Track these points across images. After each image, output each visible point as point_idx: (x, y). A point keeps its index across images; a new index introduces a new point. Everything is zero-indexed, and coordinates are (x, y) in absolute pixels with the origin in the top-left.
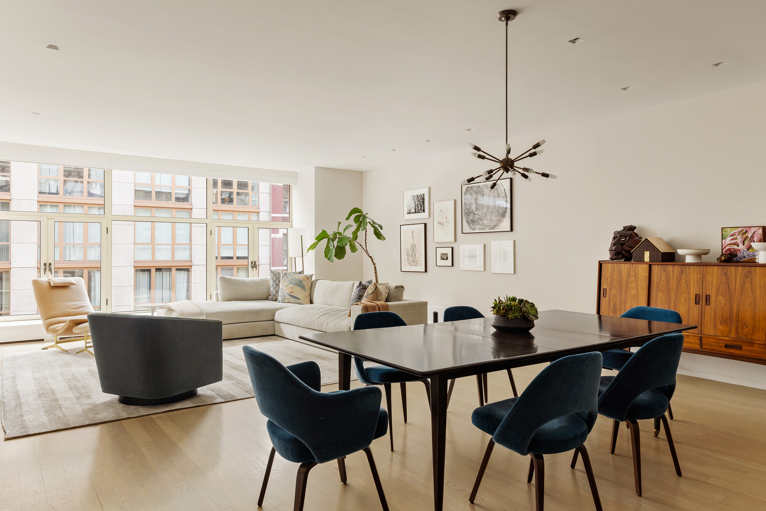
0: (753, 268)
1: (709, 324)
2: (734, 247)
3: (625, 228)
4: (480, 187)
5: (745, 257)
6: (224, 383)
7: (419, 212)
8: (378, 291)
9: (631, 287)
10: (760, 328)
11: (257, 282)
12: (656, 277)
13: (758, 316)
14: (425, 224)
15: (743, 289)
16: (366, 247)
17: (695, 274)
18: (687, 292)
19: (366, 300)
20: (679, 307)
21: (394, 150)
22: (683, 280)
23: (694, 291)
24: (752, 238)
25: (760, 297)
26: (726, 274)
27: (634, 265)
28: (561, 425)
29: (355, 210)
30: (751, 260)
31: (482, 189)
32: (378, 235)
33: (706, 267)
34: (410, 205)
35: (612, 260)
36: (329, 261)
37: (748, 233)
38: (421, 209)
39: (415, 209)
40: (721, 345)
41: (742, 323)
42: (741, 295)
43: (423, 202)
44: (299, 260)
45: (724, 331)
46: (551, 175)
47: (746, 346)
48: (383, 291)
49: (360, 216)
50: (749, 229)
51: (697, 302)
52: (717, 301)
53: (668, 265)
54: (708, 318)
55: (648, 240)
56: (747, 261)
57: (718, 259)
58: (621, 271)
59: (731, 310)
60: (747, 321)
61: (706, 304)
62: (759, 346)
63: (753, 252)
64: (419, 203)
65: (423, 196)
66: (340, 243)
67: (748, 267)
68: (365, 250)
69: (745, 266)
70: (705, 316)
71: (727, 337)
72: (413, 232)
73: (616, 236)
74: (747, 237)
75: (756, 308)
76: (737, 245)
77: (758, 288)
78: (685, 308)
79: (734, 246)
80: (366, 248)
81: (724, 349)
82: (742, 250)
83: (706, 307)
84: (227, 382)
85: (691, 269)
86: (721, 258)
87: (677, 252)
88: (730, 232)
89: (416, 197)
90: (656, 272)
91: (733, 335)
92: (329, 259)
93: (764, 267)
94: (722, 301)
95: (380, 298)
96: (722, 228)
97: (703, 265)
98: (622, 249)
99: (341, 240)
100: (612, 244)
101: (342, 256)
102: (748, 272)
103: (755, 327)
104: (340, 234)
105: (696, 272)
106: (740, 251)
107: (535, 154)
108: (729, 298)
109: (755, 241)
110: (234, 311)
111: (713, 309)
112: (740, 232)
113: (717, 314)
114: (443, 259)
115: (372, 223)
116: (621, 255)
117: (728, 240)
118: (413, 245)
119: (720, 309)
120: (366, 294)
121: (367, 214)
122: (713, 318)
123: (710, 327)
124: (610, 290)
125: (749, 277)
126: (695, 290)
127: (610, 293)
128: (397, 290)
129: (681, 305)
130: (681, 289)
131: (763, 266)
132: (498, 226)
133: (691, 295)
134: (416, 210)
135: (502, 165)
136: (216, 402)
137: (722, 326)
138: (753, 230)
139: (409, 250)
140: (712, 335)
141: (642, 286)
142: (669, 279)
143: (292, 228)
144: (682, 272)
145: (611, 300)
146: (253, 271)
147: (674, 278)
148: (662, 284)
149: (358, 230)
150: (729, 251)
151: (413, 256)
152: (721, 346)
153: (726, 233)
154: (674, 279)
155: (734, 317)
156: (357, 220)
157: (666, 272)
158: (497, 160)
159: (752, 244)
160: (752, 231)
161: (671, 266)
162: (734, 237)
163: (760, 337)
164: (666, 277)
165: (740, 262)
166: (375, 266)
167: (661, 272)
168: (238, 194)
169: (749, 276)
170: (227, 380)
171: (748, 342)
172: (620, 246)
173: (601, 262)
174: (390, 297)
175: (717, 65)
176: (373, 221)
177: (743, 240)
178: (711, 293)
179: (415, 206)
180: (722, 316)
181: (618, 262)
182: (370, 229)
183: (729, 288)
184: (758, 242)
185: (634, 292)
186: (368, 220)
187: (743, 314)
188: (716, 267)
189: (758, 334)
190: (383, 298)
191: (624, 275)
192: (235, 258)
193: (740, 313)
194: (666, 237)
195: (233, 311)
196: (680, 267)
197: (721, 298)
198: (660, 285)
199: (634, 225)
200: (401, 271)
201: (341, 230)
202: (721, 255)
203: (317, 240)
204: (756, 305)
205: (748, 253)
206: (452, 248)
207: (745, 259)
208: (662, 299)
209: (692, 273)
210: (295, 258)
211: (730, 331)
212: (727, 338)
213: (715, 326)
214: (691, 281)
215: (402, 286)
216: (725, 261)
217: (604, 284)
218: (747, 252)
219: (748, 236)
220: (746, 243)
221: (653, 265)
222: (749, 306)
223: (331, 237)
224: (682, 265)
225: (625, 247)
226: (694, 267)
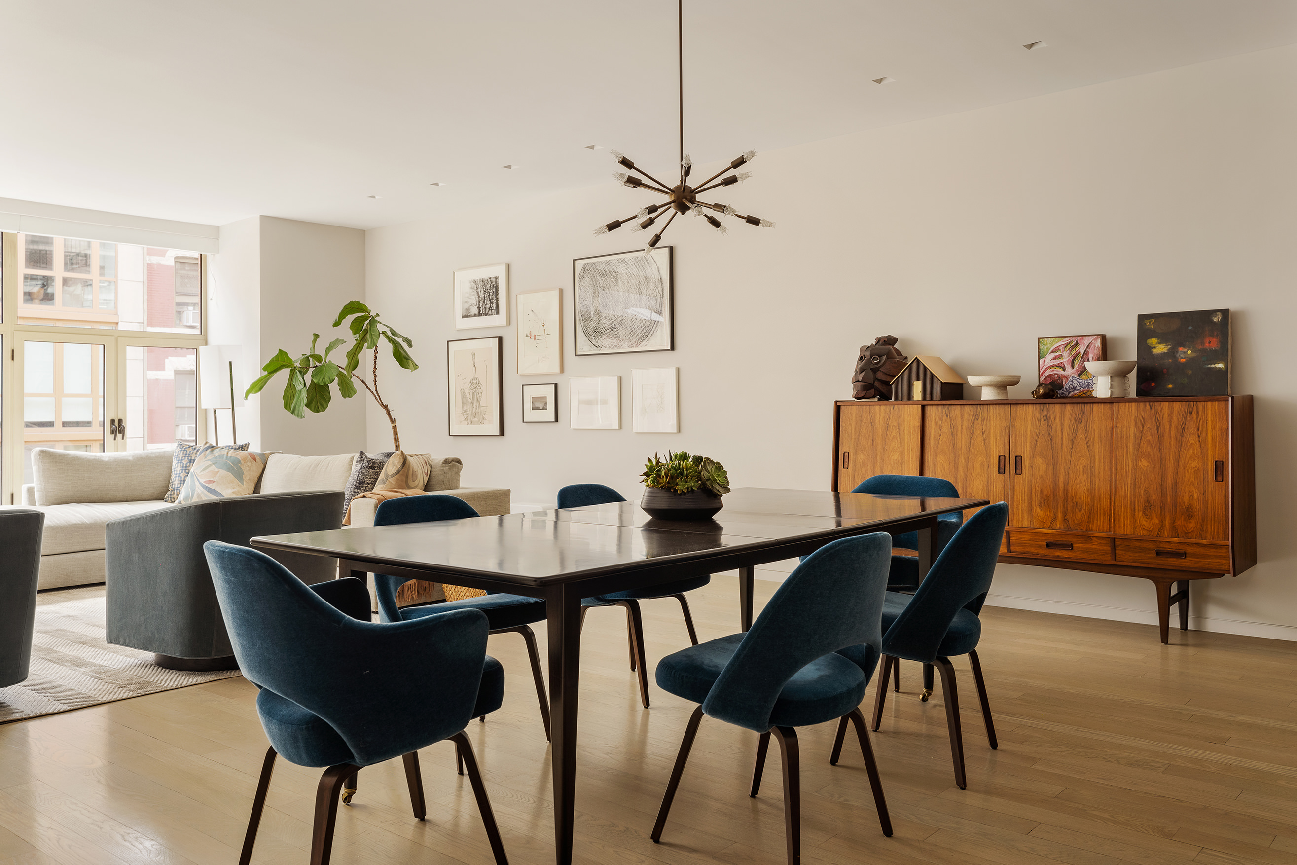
0: (1088, 406)
1: (1020, 507)
2: (1058, 371)
3: (879, 340)
4: (611, 264)
5: (1074, 389)
6: (62, 673)
7: (486, 315)
8: (409, 470)
9: (891, 448)
10: (1100, 510)
11: (128, 461)
12: (933, 427)
13: (1097, 489)
14: (500, 339)
15: (1073, 443)
16: (375, 384)
17: (998, 419)
18: (985, 452)
19: (382, 488)
20: (972, 480)
21: (437, 184)
22: (979, 432)
23: (996, 451)
24: (1086, 354)
25: (1101, 455)
26: (1046, 418)
27: (896, 406)
28: (822, 673)
29: (353, 307)
30: (1084, 393)
31: (614, 267)
32: (402, 359)
33: (1015, 406)
34: (469, 300)
35: (857, 398)
36: (293, 415)
37: (1079, 347)
38: (490, 307)
39: (479, 308)
40: (1040, 543)
41: (1073, 503)
42: (1071, 454)
43: (496, 293)
44: (224, 417)
45: (1045, 519)
46: (764, 220)
47: (1080, 543)
48: (418, 469)
49: (365, 318)
50: (1081, 340)
51: (1000, 471)
52: (1034, 466)
53: (952, 406)
54: (1020, 498)
55: (919, 360)
56: (1079, 396)
57: (1033, 393)
58: (875, 418)
59: (1055, 483)
60: (1080, 498)
61: (1016, 473)
62: (1099, 541)
63: (1087, 380)
64: (486, 295)
65: (496, 282)
66: (318, 379)
67: (1081, 405)
68: (372, 392)
69: (1076, 403)
70: (1014, 495)
71: (1049, 528)
72: (474, 355)
73: (864, 355)
74: (1077, 354)
75: (1095, 475)
76: (1063, 368)
77: (1096, 440)
78: (983, 481)
79: (1058, 369)
80: (376, 387)
81: (1045, 551)
82: (1070, 376)
83: (1016, 478)
84: (71, 672)
85: (991, 411)
86: (1039, 390)
87: (967, 383)
88: (1052, 344)
89: (481, 283)
90: (933, 418)
91: (1059, 525)
92: (293, 413)
93: (1106, 404)
94: (1041, 465)
95: (411, 484)
96: (1039, 339)
97: (1010, 404)
98: (876, 379)
99: (318, 371)
100: (858, 370)
101: (321, 405)
102: (1080, 414)
103: (1094, 509)
104: (318, 358)
105: (999, 416)
106: (1067, 378)
107: (733, 180)
108: (1052, 461)
109: (1090, 359)
110: (75, 524)
111: (1026, 482)
112: (1067, 345)
113: (1034, 490)
114: (538, 409)
115: (389, 334)
116: (873, 389)
117: (1048, 360)
118: (475, 382)
119: (1038, 480)
120: (383, 475)
121: (378, 315)
122: (1027, 496)
123: (1022, 513)
124: (855, 454)
125: (1083, 422)
126: (997, 448)
127: (855, 461)
128: (447, 468)
129: (975, 477)
130: (975, 447)
131: (1103, 403)
132: (646, 340)
133: (992, 457)
134: (481, 309)
135: (673, 199)
136: (50, 712)
137: (1041, 510)
138: (1087, 341)
139: (466, 391)
140: (1025, 527)
141: (910, 445)
142: (955, 430)
143: (206, 344)
144: (976, 417)
145: (857, 474)
146: (115, 439)
147: (964, 427)
148: (944, 439)
149: (358, 347)
150: (1051, 379)
151: (476, 403)
152: (1040, 546)
153: (1046, 347)
154: (964, 431)
155: (1061, 494)
156: (356, 326)
157: (950, 418)
158: (663, 189)
159: (1087, 364)
160: (1085, 343)
161: (958, 407)
162: (1057, 354)
163: (1101, 525)
164: (951, 427)
165: (1067, 397)
166: (394, 425)
167: (942, 418)
168: (65, 281)
169: (1083, 419)
170: (70, 668)
171: (1082, 536)
172: (871, 373)
173: (839, 404)
174: (432, 482)
175: (1031, 46)
176: (391, 330)
177: (1071, 359)
178: (1024, 453)
179: (479, 303)
180: (1041, 492)
181: (870, 403)
182: (385, 347)
183: (1051, 443)
184: (1095, 361)
185: (896, 456)
186: (380, 328)
187: (1074, 487)
188: (1030, 406)
189: (1097, 520)
190: (418, 484)
191: (878, 427)
192: (58, 425)
193: (1070, 485)
194: (948, 358)
195: (72, 524)
196: (972, 408)
197: (1040, 460)
198: (940, 442)
199: (894, 335)
200: (450, 435)
201: (320, 351)
202: (1038, 386)
203: (266, 373)
204: (1095, 470)
205: (1080, 381)
206: (556, 385)
207: (1076, 392)
208: (945, 468)
209: (992, 418)
210: (215, 411)
211: (1055, 519)
212: (1050, 531)
213: (1030, 510)
214: (992, 432)
215: (457, 459)
216: (1046, 396)
217: (844, 444)
218: (1078, 380)
219: (1079, 352)
220: (1077, 364)
221: (929, 406)
222: (1083, 472)
223: (298, 364)
224: (976, 404)
225: (880, 375)
226: (996, 408)
